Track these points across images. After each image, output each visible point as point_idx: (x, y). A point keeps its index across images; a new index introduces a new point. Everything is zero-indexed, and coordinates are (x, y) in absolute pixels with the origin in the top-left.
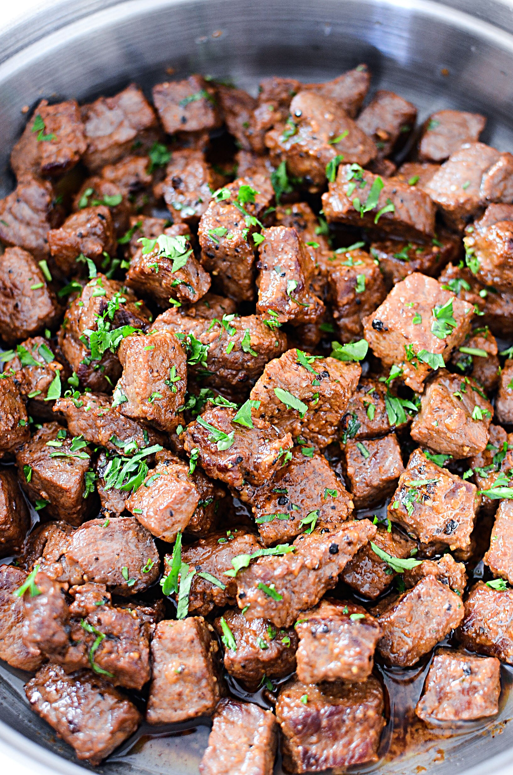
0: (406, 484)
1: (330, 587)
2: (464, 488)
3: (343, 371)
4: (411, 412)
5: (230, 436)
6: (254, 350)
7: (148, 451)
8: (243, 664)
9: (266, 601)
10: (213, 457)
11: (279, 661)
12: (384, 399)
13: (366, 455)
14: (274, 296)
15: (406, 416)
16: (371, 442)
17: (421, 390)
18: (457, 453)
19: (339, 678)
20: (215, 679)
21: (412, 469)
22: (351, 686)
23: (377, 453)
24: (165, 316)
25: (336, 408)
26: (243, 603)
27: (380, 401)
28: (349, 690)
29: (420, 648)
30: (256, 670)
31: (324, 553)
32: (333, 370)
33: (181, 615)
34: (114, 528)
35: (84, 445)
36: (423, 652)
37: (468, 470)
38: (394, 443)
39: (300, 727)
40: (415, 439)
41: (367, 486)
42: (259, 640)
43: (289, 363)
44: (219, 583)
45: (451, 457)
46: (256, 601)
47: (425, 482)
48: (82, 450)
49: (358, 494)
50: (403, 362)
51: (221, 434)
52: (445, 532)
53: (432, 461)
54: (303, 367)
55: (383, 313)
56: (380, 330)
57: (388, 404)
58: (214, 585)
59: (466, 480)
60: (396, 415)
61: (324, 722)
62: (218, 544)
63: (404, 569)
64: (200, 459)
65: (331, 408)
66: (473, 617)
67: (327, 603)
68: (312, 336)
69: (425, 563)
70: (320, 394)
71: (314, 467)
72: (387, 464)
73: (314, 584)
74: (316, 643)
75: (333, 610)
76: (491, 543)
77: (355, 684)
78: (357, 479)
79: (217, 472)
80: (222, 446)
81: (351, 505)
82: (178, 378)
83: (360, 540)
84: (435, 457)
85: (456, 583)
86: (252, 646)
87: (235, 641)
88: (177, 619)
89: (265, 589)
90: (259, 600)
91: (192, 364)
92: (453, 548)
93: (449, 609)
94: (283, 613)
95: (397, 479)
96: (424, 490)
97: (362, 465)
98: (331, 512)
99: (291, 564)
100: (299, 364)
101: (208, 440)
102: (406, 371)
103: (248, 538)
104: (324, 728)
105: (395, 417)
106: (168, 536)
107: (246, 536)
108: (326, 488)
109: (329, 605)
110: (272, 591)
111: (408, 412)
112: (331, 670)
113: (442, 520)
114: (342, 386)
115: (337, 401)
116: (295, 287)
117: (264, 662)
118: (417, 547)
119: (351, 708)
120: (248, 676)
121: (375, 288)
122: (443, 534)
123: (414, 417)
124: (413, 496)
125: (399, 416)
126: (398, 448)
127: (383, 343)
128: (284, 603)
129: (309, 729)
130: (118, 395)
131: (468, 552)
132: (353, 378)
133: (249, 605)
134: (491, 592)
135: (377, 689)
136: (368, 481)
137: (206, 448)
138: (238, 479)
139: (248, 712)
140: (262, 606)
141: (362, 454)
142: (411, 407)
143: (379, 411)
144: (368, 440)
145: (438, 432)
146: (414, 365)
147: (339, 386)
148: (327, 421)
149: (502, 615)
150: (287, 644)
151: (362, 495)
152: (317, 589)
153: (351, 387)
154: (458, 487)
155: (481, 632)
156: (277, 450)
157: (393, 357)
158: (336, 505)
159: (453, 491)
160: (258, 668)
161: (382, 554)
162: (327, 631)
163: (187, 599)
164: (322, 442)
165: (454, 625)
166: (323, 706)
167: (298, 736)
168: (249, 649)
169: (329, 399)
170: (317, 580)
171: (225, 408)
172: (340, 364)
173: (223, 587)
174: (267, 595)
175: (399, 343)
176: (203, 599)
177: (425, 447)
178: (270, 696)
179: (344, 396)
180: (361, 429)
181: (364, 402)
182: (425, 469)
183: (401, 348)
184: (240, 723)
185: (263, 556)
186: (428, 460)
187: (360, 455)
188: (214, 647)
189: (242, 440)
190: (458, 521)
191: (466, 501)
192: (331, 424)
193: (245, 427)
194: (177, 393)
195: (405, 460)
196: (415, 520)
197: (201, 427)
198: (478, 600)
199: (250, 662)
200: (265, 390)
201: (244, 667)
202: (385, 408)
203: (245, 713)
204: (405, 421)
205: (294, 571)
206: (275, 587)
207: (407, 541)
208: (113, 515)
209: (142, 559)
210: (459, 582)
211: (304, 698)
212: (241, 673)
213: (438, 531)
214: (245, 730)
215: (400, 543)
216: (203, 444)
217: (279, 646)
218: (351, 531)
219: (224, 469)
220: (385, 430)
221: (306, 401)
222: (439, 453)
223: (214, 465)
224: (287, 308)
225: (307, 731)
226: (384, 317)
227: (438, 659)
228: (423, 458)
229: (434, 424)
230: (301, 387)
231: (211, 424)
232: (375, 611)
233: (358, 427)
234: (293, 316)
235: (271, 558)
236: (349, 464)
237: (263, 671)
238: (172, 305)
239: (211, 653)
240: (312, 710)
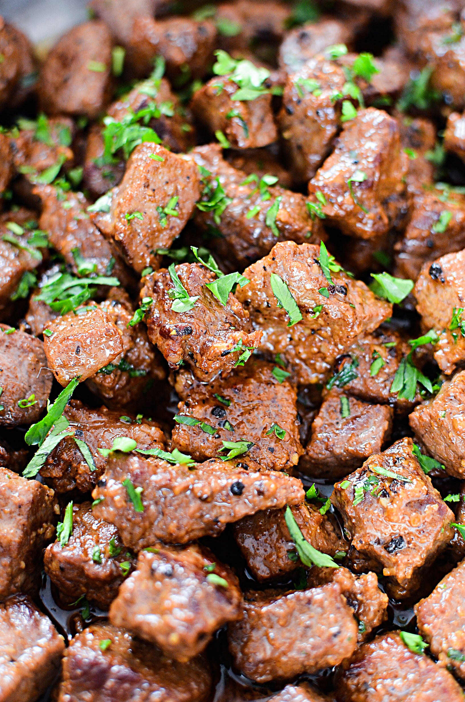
0: (370, 466)
1: (211, 532)
2: (436, 507)
3: (367, 302)
4: (423, 392)
5: (193, 299)
6: (277, 226)
7: (102, 281)
8: (62, 565)
9: (124, 503)
10: (163, 316)
11: (108, 588)
12: (399, 361)
13: (346, 413)
14: (331, 180)
15: (416, 394)
16: (359, 402)
17: (449, 372)
18: (452, 466)
19: (153, 638)
20: (23, 565)
21: (387, 456)
22: (170, 661)
23: (359, 417)
24: (205, 149)
25: (337, 340)
26: (99, 494)
27: (394, 360)
28: (165, 666)
29: (278, 664)
30: (76, 583)
31: (224, 488)
32: (355, 294)
33: (29, 473)
34: (16, 341)
35: (43, 244)
36: (280, 672)
37: (456, 493)
38: (385, 416)
39: (79, 672)
40: (412, 424)
41: (327, 449)
42: (96, 548)
43: (306, 254)
44: (90, 461)
45: (443, 467)
46: (112, 498)
47: (394, 476)
48: (39, 249)
49: (311, 453)
50: (445, 330)
51: (184, 291)
52: (386, 548)
53: (417, 459)
54: (320, 266)
55: (449, 262)
56: (436, 280)
57: (402, 368)
58: (85, 460)
59: (447, 502)
60: (405, 385)
61: (110, 683)
62: (118, 420)
63: (312, 563)
64: (148, 313)
65: (332, 336)
66: (364, 666)
67: (196, 549)
68: (360, 258)
69: (342, 569)
70: (324, 309)
71: (276, 394)
72: (362, 436)
73: (192, 517)
74: (150, 583)
75: (197, 560)
76: (435, 591)
77: (175, 663)
78: (319, 435)
79: (158, 335)
80: (178, 306)
81: (295, 459)
82: (175, 213)
83: (273, 495)
84: (424, 458)
85: (367, 615)
86: (85, 552)
87: (70, 535)
88: (21, 475)
89: (130, 491)
90: (117, 498)
91: (201, 208)
92: (386, 572)
93: (335, 635)
94: (138, 531)
95: (366, 458)
96: (387, 484)
97: (334, 422)
98: (266, 453)
99: (176, 478)
100: (317, 262)
101: (168, 294)
102: (443, 342)
103: (154, 431)
104: (107, 689)
105: (401, 386)
106: (64, 376)
107: (153, 428)
108: (276, 423)
109: (198, 552)
110: (136, 495)
111: (421, 391)
112: (148, 624)
113: (389, 531)
114: (354, 314)
115: (341, 329)
116: (361, 180)
117: (87, 577)
118: (346, 552)
119: (150, 684)
120: (63, 584)
121: (459, 238)
122: (383, 550)
123: (424, 400)
124: (372, 485)
125: (407, 388)
126: (386, 424)
127: (433, 297)
128: (144, 519)
129: (88, 680)
130: (103, 203)
131: (404, 589)
132: (374, 314)
133: (102, 498)
134: (400, 648)
135: (198, 684)
136: (331, 444)
137: (161, 302)
138: (175, 353)
139: (37, 623)
140: (117, 508)
141: (341, 412)
142: (426, 386)
143: (387, 371)
144: (357, 400)
145: (441, 426)
146: (455, 337)
147: (351, 312)
148: (319, 352)
149: (398, 682)
150: (124, 571)
151: (315, 456)
152: (192, 524)
153: (366, 324)
154: (429, 501)
155: (363, 688)
156: (235, 342)
157: (435, 318)
158: (276, 449)
159: (421, 503)
160: (79, 582)
161: (295, 530)
162: (170, 575)
163: (45, 458)
164: (304, 375)
165: (333, 660)
166: (120, 664)
167: (71, 681)
168: (78, 552)
169: (334, 322)
170: (198, 514)
171: (206, 269)
172: (369, 294)
173: (93, 468)
174: (128, 498)
175: (449, 304)
176: (65, 471)
177: (419, 442)
178: (78, 624)
179: (352, 328)
180: (355, 381)
181: (375, 351)
182: (403, 461)
183: (449, 311)
184: (19, 629)
185: (157, 458)
186: (413, 455)
187: (338, 410)
188: (46, 530)
189: (204, 312)
190: (409, 543)
191: (430, 523)
192: (324, 359)
193: (217, 301)
194: (165, 229)
195: (387, 443)
196: (357, 514)
197: (168, 276)
198: (381, 648)
199: (72, 569)
200: (263, 271)
201: (62, 569)
202: (395, 372)
203: (32, 621)
204: (412, 400)
205: (175, 487)
206: (142, 493)
207: (340, 538)
208: (29, 331)
209: (27, 391)
210: (371, 615)
211: (105, 643)
212: (56, 576)
213: (378, 542)
214: (20, 640)
215: (329, 535)
216: (161, 297)
217: (114, 568)
218: (270, 479)
219: (165, 334)
220: (384, 399)
221: (303, 309)
222: (432, 457)
223: (159, 326)
224: (340, 199)
225: (85, 681)
226: (448, 266)
227: (291, 689)
228: (408, 450)
229: (441, 413)
230: (305, 287)
231: (179, 277)
232: (254, 594)
233: (353, 377)
234: (342, 213)
235: (162, 463)
236: (320, 414)
237: (83, 588)
238: (217, 141)
239: (38, 535)
240: (103, 660)
